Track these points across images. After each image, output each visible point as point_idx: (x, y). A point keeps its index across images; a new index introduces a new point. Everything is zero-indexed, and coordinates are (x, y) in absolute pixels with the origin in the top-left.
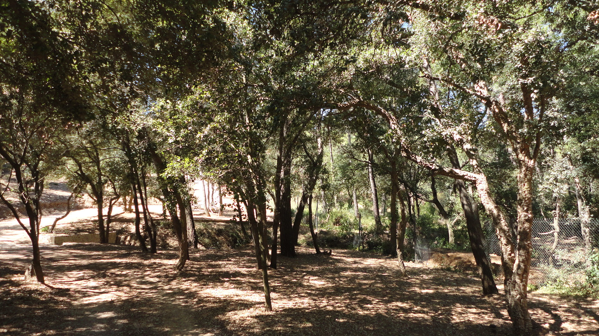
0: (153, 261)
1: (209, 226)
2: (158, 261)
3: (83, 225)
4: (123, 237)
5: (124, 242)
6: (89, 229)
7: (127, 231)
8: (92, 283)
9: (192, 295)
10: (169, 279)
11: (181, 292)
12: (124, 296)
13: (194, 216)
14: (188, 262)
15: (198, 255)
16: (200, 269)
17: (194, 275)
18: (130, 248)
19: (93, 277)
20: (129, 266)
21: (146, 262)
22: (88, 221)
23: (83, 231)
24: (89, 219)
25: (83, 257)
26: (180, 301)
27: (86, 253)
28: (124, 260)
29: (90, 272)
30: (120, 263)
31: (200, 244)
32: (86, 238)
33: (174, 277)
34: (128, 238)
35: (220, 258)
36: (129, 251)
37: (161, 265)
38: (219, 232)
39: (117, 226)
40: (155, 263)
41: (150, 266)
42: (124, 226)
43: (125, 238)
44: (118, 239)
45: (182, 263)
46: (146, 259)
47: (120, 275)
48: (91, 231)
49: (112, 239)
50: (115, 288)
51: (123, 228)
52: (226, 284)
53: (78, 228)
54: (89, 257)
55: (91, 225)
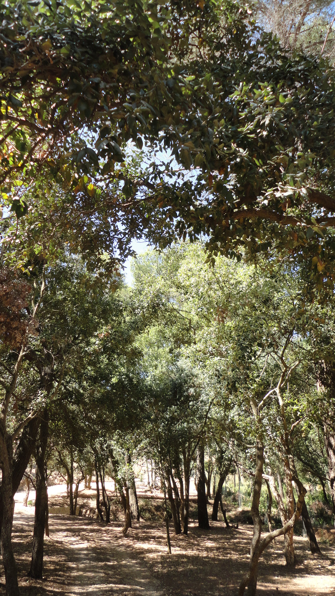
0: (107, 528)
1: (150, 502)
2: (110, 528)
3: (56, 500)
4: (84, 511)
5: (85, 515)
6: (60, 503)
7: (87, 506)
8: (73, 539)
9: (129, 546)
10: (117, 538)
11: (122, 545)
12: (93, 546)
13: (137, 493)
14: (129, 529)
15: (138, 525)
16: (137, 534)
17: (131, 537)
18: (90, 519)
19: (73, 536)
20: (92, 531)
21: (103, 529)
22: (59, 497)
23: (56, 505)
24: (59, 495)
25: (62, 524)
26: (122, 549)
27: (63, 522)
28: (89, 527)
29: (70, 534)
30: (86, 529)
31: (142, 518)
32: (59, 511)
33: (120, 537)
34: (88, 512)
35: (153, 528)
36: (91, 521)
37: (112, 531)
38: (158, 508)
39: (80, 501)
40: (108, 530)
41: (105, 531)
42: (85, 501)
43: (86, 512)
44: (81, 513)
45: (126, 529)
46: (104, 526)
47: (88, 536)
48: (62, 505)
49: (77, 512)
50: (86, 541)
51: (84, 503)
52: (151, 542)
53: (53, 503)
54: (66, 524)
55: (61, 500)
